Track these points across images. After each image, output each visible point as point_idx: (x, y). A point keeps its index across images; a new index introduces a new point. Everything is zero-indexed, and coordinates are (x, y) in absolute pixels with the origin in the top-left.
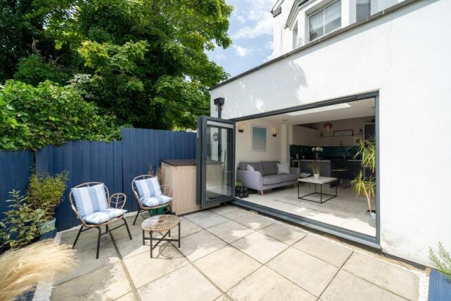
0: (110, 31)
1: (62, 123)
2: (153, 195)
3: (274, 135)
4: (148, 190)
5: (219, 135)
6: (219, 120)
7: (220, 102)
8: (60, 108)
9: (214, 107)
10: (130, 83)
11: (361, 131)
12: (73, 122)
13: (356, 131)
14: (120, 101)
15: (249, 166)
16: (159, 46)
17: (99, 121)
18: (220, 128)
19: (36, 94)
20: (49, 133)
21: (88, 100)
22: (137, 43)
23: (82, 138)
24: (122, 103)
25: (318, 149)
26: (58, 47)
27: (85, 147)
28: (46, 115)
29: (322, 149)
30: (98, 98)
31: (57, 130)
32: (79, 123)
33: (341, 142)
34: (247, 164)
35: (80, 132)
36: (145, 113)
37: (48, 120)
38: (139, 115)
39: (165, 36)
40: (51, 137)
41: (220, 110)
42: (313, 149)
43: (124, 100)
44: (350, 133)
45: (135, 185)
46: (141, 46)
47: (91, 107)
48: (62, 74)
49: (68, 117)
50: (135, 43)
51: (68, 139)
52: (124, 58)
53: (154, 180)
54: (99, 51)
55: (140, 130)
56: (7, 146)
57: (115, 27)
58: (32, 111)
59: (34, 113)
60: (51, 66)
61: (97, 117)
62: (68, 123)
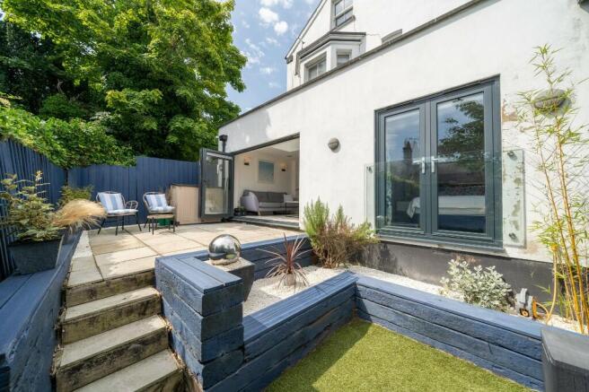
0: (128, 76)
1: (89, 151)
2: (160, 205)
3: (284, 170)
4: (156, 202)
5: (223, 165)
6: (224, 153)
7: (224, 139)
8: (87, 139)
9: (220, 143)
10: (145, 124)
12: (96, 150)
14: (137, 135)
15: (251, 193)
16: (173, 90)
17: (117, 150)
18: (224, 159)
19: (69, 127)
20: (79, 157)
21: (108, 134)
22: (153, 91)
23: (104, 162)
24: (139, 138)
26: (77, 82)
27: (105, 169)
28: (77, 143)
30: (116, 132)
31: (84, 155)
32: (101, 151)
34: (249, 191)
35: (102, 158)
36: (161, 147)
37: (78, 147)
38: (155, 148)
39: (179, 81)
40: (80, 160)
41: (224, 145)
43: (141, 135)
45: (146, 198)
46: (156, 94)
47: (111, 139)
48: (82, 110)
49: (93, 146)
50: (150, 90)
51: (93, 162)
52: (140, 103)
53: (162, 197)
54: (120, 98)
55: (153, 159)
56: (55, 162)
57: (133, 72)
58: (66, 140)
59: (67, 141)
60: (73, 103)
61: (116, 148)
62: (93, 150)
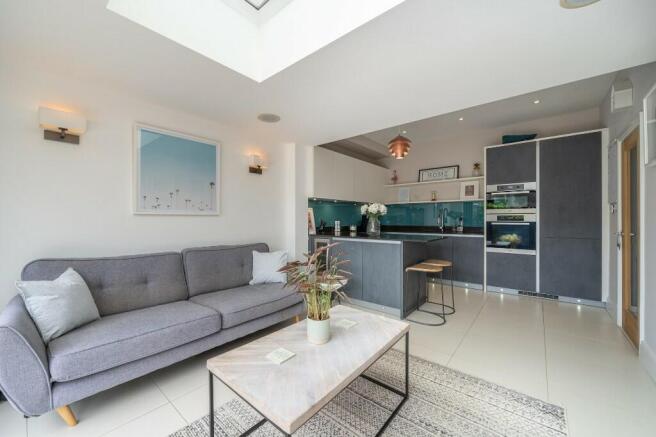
3: (256, 170)
11: (477, 166)
13: (467, 168)
25: (373, 209)
29: (383, 209)
33: (434, 193)
42: (363, 209)
44: (451, 172)
